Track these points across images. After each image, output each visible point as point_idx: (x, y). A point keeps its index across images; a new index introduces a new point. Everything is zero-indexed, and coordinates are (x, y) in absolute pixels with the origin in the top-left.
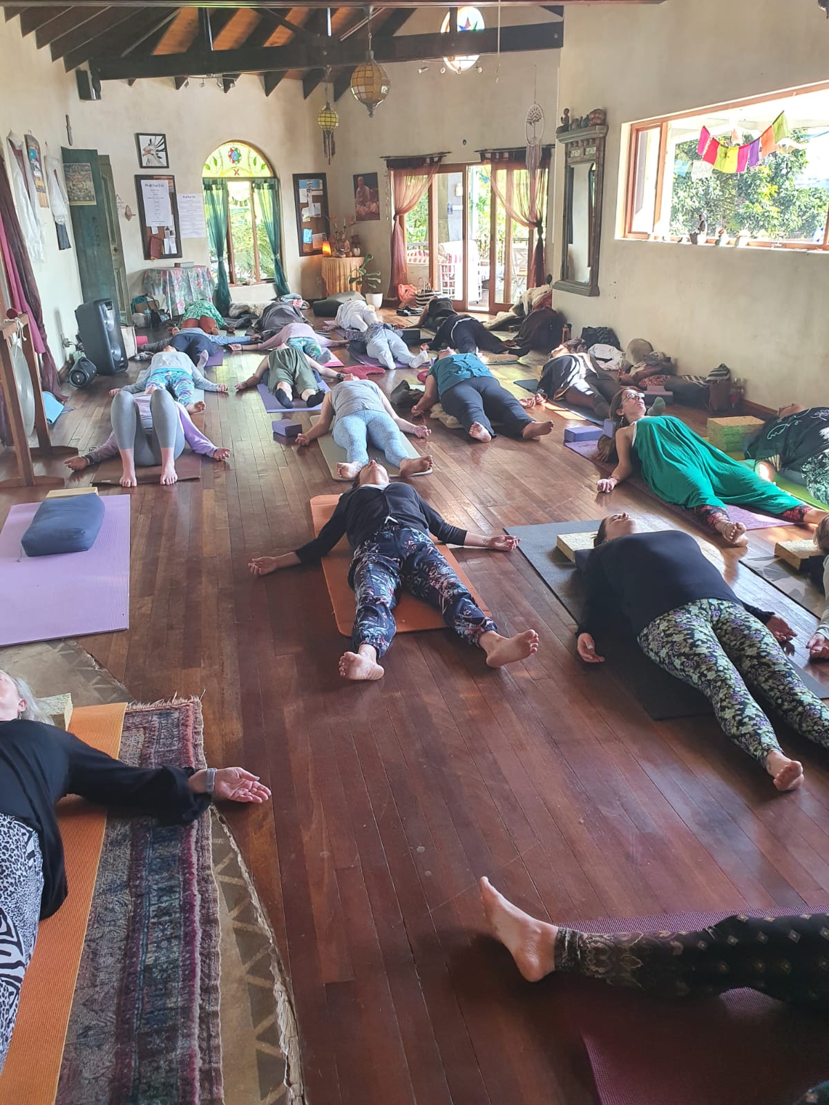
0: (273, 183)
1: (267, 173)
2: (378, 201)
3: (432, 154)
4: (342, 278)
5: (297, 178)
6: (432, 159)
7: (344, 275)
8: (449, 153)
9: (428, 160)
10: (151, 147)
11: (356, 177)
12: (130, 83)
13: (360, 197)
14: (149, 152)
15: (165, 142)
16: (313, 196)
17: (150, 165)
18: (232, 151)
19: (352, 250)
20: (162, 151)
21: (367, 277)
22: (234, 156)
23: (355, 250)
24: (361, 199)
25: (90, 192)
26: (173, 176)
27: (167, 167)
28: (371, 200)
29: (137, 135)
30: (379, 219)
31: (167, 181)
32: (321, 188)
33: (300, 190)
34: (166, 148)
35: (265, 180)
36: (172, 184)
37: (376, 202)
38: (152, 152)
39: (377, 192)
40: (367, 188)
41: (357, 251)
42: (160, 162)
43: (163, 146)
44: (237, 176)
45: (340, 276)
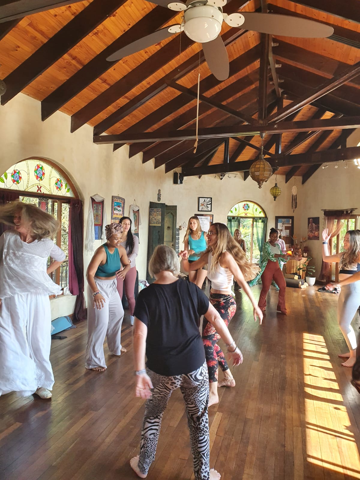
0: (265, 220)
1: (262, 215)
2: (319, 231)
3: (347, 209)
4: (295, 267)
5: (277, 218)
6: (347, 212)
7: (296, 266)
8: (356, 209)
9: (345, 212)
10: (204, 203)
11: (309, 219)
12: (200, 178)
13: (310, 228)
14: (203, 205)
15: (211, 201)
16: (285, 227)
17: (203, 210)
18: (245, 205)
19: (303, 254)
20: (209, 204)
21: (308, 268)
22: (246, 207)
23: (304, 254)
24: (311, 230)
25: (159, 220)
26: (213, 215)
27: (211, 211)
28: (315, 230)
29: (199, 198)
30: (319, 240)
31: (209, 217)
32: (291, 223)
33: (278, 223)
34: (211, 204)
35: (260, 218)
36: (212, 218)
37: (317, 231)
38: (205, 205)
39: (319, 226)
40: (314, 224)
41: (306, 255)
42: (208, 209)
43: (210, 203)
44: (246, 216)
45: (294, 266)
